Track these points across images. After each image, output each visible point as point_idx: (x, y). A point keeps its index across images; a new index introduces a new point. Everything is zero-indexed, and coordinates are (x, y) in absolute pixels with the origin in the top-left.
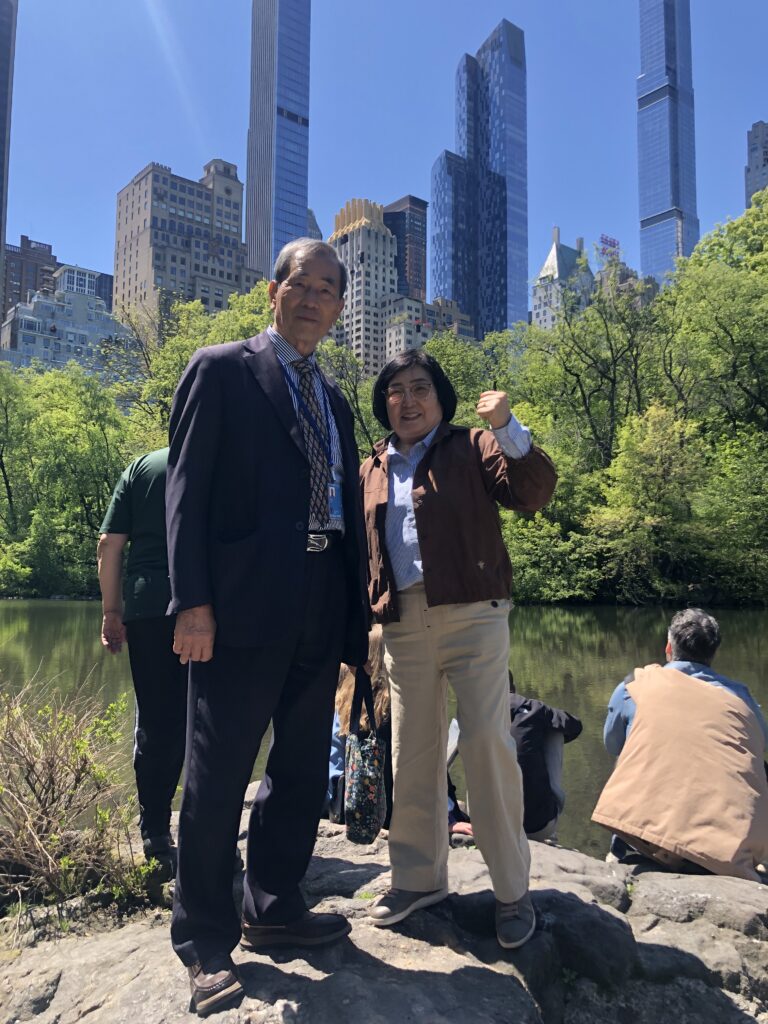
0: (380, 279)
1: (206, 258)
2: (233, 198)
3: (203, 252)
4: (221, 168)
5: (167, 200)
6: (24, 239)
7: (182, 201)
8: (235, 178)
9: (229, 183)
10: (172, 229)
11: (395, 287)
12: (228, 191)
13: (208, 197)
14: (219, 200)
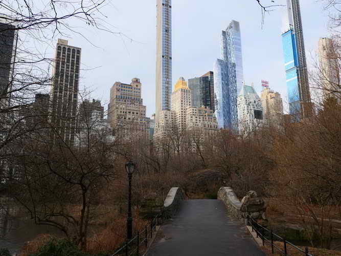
0: (186, 102)
1: (130, 104)
2: (139, 87)
3: (129, 102)
4: (135, 80)
5: (120, 91)
6: (94, 100)
7: (124, 90)
8: (139, 82)
9: (138, 84)
10: (121, 98)
11: (191, 104)
12: (137, 86)
13: (131, 88)
14: (135, 88)
